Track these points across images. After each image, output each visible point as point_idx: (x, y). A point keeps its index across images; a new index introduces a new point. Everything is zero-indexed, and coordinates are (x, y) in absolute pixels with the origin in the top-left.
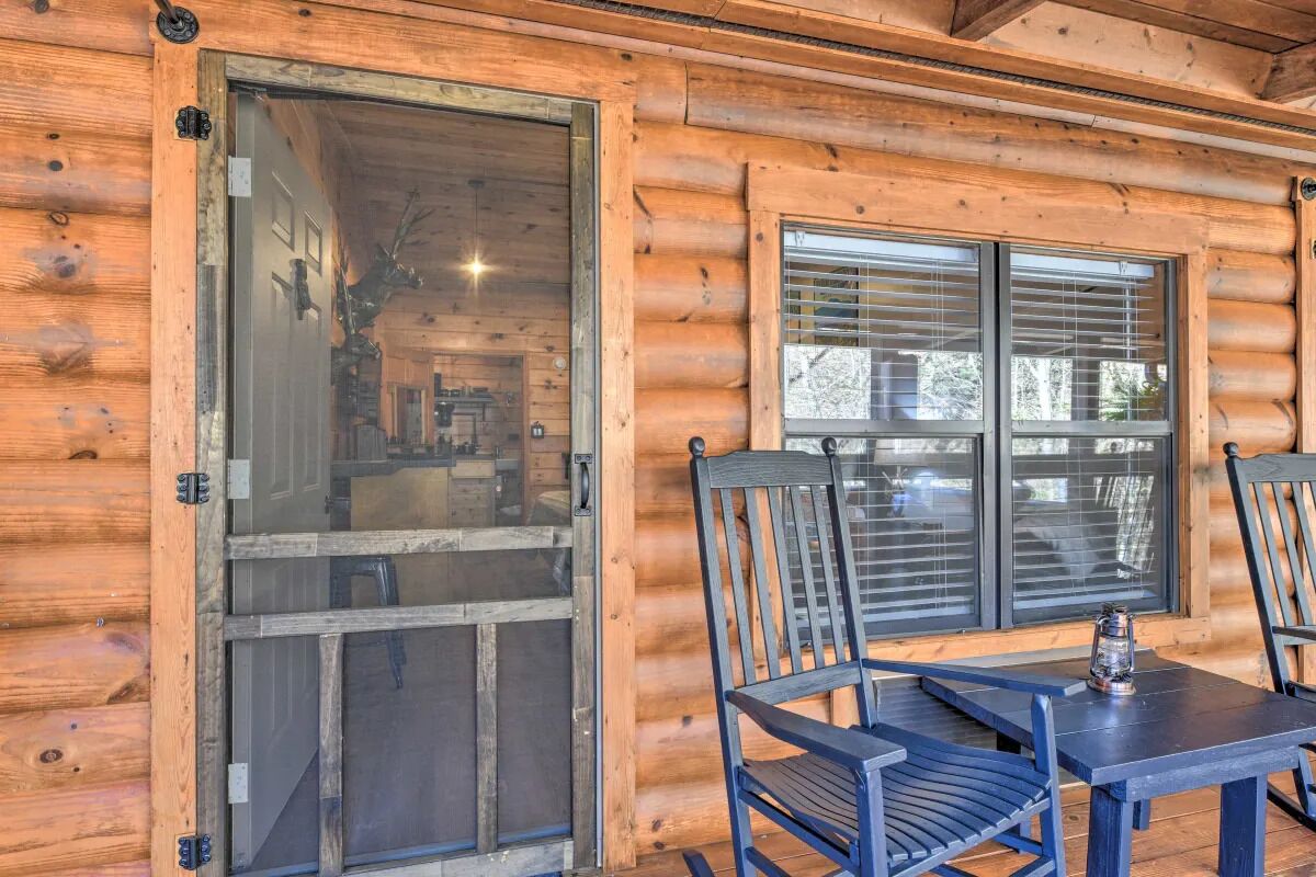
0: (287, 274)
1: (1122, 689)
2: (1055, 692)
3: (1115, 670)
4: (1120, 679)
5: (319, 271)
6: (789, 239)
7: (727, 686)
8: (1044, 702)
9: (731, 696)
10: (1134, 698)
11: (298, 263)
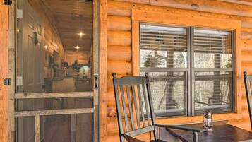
0: (32, 35)
1: (210, 130)
2: (198, 131)
3: (209, 125)
4: (210, 127)
5: (41, 35)
6: (142, 26)
7: (122, 132)
8: (196, 134)
9: (123, 135)
10: (213, 132)
11: (35, 33)
